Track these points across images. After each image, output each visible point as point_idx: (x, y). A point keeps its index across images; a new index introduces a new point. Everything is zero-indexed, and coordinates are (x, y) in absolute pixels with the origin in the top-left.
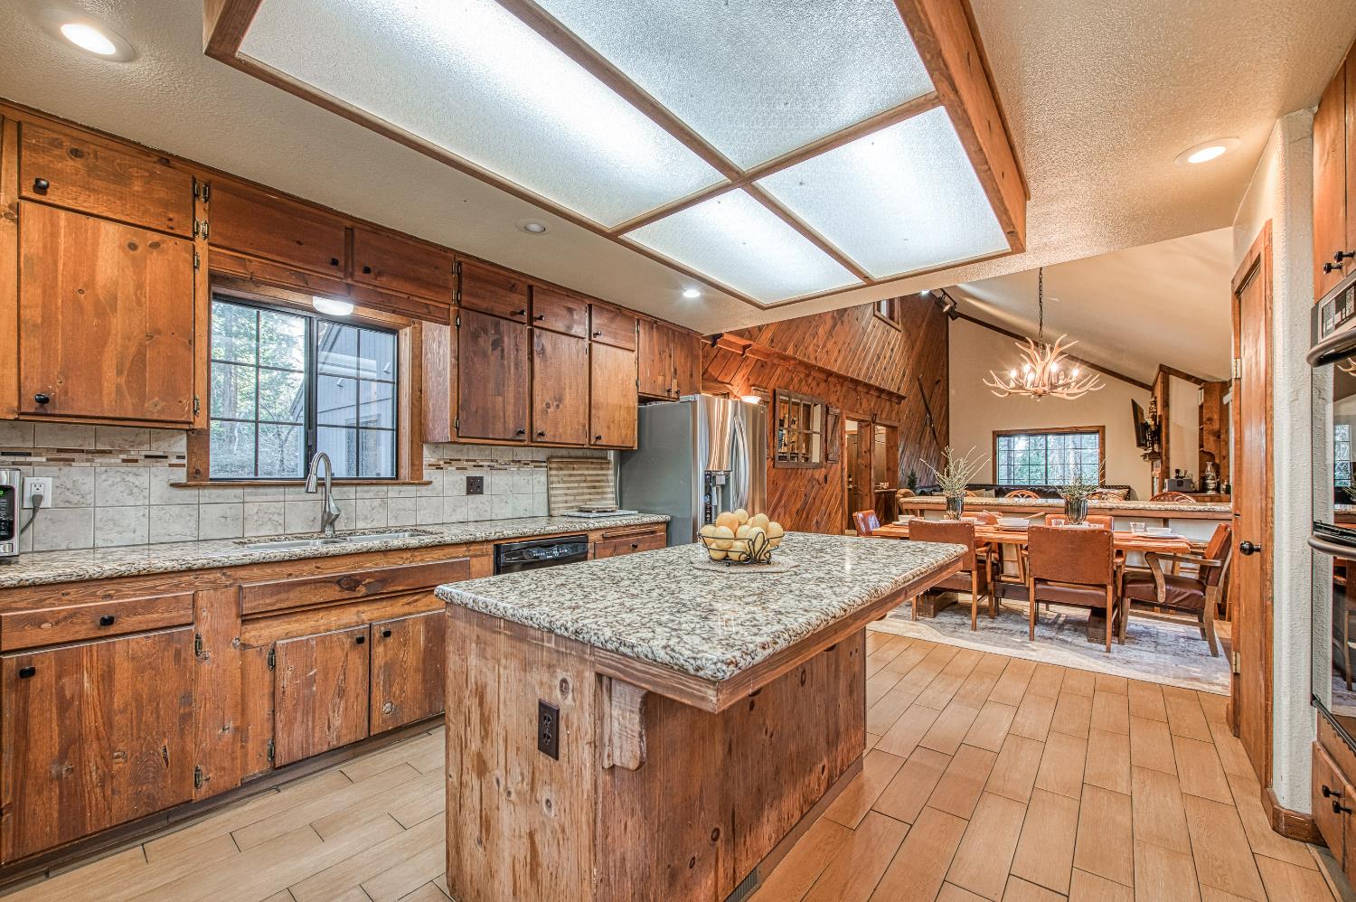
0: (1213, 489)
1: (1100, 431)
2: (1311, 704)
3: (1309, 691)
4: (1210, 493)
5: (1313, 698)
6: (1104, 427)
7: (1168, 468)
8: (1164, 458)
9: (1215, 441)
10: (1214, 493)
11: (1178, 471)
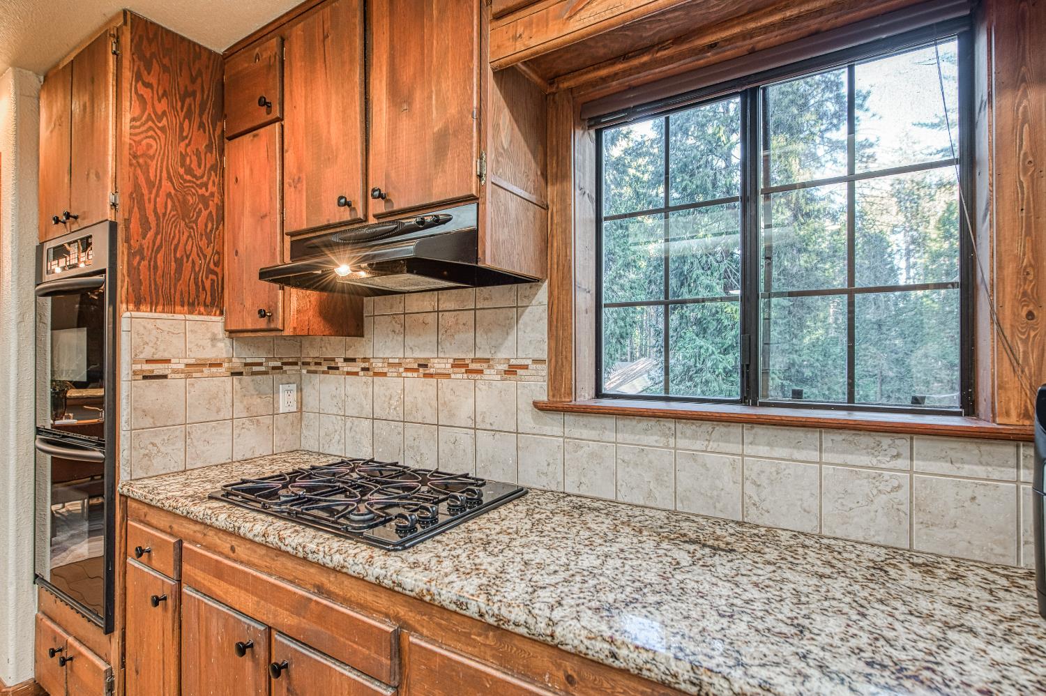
2: (34, 583)
3: (32, 572)
5: (36, 576)
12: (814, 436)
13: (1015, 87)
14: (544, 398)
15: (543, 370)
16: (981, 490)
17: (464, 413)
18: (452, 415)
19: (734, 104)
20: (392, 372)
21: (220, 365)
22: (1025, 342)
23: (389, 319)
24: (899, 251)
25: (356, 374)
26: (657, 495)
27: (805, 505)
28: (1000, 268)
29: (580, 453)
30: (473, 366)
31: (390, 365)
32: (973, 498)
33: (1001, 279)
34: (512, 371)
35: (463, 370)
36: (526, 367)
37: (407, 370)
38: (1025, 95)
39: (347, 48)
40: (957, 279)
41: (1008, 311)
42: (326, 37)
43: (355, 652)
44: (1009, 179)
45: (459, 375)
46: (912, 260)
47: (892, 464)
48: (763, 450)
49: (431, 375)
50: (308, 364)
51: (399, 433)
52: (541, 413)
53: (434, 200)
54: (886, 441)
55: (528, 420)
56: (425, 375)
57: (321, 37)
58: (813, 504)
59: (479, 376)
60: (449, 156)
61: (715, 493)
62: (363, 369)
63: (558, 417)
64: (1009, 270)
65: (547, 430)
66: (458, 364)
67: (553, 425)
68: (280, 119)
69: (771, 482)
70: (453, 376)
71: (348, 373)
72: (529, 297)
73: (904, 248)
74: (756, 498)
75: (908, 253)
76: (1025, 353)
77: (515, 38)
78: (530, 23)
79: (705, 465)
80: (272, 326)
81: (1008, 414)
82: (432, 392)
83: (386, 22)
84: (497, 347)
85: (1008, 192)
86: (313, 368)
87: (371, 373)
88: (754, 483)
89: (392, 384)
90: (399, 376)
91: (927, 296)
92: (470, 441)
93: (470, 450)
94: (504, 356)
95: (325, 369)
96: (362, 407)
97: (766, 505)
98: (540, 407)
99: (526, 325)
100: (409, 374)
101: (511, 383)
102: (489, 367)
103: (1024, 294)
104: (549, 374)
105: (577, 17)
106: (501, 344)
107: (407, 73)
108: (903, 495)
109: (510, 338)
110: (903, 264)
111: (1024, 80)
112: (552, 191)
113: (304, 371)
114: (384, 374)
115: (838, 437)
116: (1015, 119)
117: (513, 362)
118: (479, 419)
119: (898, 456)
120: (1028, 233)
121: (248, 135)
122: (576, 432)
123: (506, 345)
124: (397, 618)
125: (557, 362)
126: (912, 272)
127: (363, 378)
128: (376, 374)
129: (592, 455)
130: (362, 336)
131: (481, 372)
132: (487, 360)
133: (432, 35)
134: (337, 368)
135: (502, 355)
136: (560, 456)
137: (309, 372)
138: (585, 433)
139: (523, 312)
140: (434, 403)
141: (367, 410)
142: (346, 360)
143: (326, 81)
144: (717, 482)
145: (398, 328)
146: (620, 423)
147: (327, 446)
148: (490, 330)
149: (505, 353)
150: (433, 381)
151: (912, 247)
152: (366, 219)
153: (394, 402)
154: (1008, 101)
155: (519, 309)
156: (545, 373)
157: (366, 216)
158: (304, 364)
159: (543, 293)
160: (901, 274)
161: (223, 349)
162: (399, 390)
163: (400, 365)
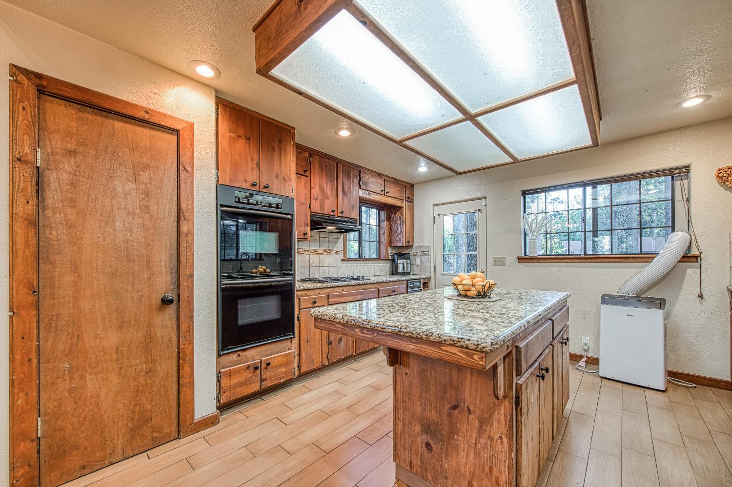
14: (342, 258)
17: (326, 264)
18: (323, 264)
20: (306, 253)
29: (348, 269)
30: (328, 251)
36: (339, 252)
37: (311, 252)
39: (333, 174)
42: (326, 166)
45: (325, 254)
49: (317, 254)
52: (342, 262)
53: (351, 217)
55: (340, 263)
63: (345, 262)
65: (343, 265)
66: (325, 251)
67: (345, 264)
68: (310, 177)
70: (323, 254)
72: (340, 237)
82: (318, 258)
84: (334, 247)
90: (308, 254)
93: (328, 272)
98: (342, 260)
99: (339, 243)
100: (311, 254)
101: (337, 255)
102: (332, 252)
104: (343, 252)
109: (336, 245)
114: (303, 254)
117: (337, 251)
118: (330, 264)
123: (336, 247)
129: (350, 269)
131: (330, 253)
132: (332, 250)
135: (335, 249)
138: (349, 265)
139: (339, 240)
140: (319, 261)
143: (326, 178)
146: (354, 262)
148: (332, 243)
150: (318, 255)
152: (335, 216)
153: (306, 262)
159: (342, 236)
162: (308, 258)
163: (308, 251)
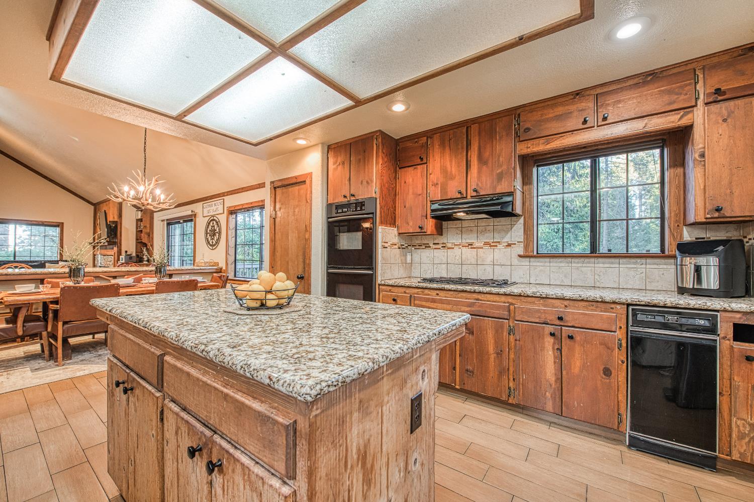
0: (146, 261)
1: (60, 225)
4: (145, 262)
6: (63, 223)
7: (121, 250)
8: (119, 245)
9: (148, 237)
10: (147, 263)
11: (126, 252)
12: (617, 260)
13: (674, 167)
14: (522, 253)
15: (522, 245)
16: (665, 272)
17: (489, 260)
18: (483, 261)
19: (588, 162)
20: (456, 247)
21: (396, 245)
22: (677, 232)
23: (455, 229)
24: (635, 195)
25: (440, 248)
26: (565, 281)
27: (615, 280)
28: (670, 213)
29: (536, 270)
30: (492, 244)
31: (455, 245)
32: (663, 274)
33: (670, 216)
34: (509, 245)
35: (489, 246)
36: (515, 244)
37: (463, 246)
38: (676, 169)
39: (460, 144)
40: (659, 216)
41: (672, 225)
42: (450, 140)
43: (494, 313)
44: (672, 191)
45: (487, 247)
46: (643, 200)
47: (641, 266)
48: (601, 265)
49: (474, 248)
50: (415, 246)
51: (459, 268)
52: (521, 258)
53: (497, 193)
54: (639, 260)
55: (516, 261)
56: (471, 248)
57: (448, 139)
58: (617, 280)
59: (495, 248)
60: (503, 180)
61: (585, 279)
62: (442, 247)
63: (528, 259)
64: (673, 214)
65: (523, 263)
66: (486, 244)
67: (526, 261)
68: (426, 163)
69: (604, 274)
70: (484, 248)
71: (435, 248)
72: (517, 222)
73: (638, 193)
74: (598, 279)
75: (641, 197)
76: (677, 235)
77: (527, 148)
78: (533, 144)
79: (581, 271)
80: (423, 231)
81: (672, 251)
82: (475, 253)
83: (477, 138)
84: (503, 238)
85: (672, 194)
86: (418, 247)
87: (446, 248)
88: (598, 275)
89: (457, 251)
90: (460, 248)
91: (653, 222)
92: (492, 269)
93: (491, 272)
94: (506, 240)
95: (424, 247)
96: (442, 260)
97: (602, 281)
98: (520, 256)
99: (515, 230)
100: (465, 248)
101: (509, 249)
102: (500, 244)
103: (677, 220)
104: (524, 246)
105: (550, 144)
106: (505, 237)
107: (487, 154)
108: (644, 275)
109: (508, 235)
110: (637, 203)
111: (676, 165)
112: (526, 188)
113: (413, 249)
114: (453, 248)
115: (625, 260)
116: (674, 175)
117: (510, 242)
118: (495, 262)
119: (642, 264)
120: (678, 205)
121: (411, 168)
122: (535, 264)
123: (507, 237)
124: (508, 302)
125: (527, 242)
126: (643, 208)
127: (442, 250)
128: (448, 248)
129: (541, 270)
130: (442, 235)
131: (496, 246)
132: (499, 242)
133: (496, 144)
134: (430, 247)
136: (528, 272)
137: (415, 249)
138: (538, 264)
139: (513, 226)
140: (476, 257)
141: (445, 261)
142: (434, 244)
143: (451, 153)
144: (586, 276)
145: (459, 232)
146: (551, 260)
147: (424, 275)
148: (500, 232)
149: (507, 239)
150: (475, 250)
151: (643, 192)
152: (466, 197)
153: (457, 258)
154: (672, 170)
155: (512, 226)
156: (522, 246)
157: (467, 196)
158: (413, 246)
159: (522, 220)
160: (636, 209)
161: (396, 240)
162: (460, 253)
163: (460, 245)
